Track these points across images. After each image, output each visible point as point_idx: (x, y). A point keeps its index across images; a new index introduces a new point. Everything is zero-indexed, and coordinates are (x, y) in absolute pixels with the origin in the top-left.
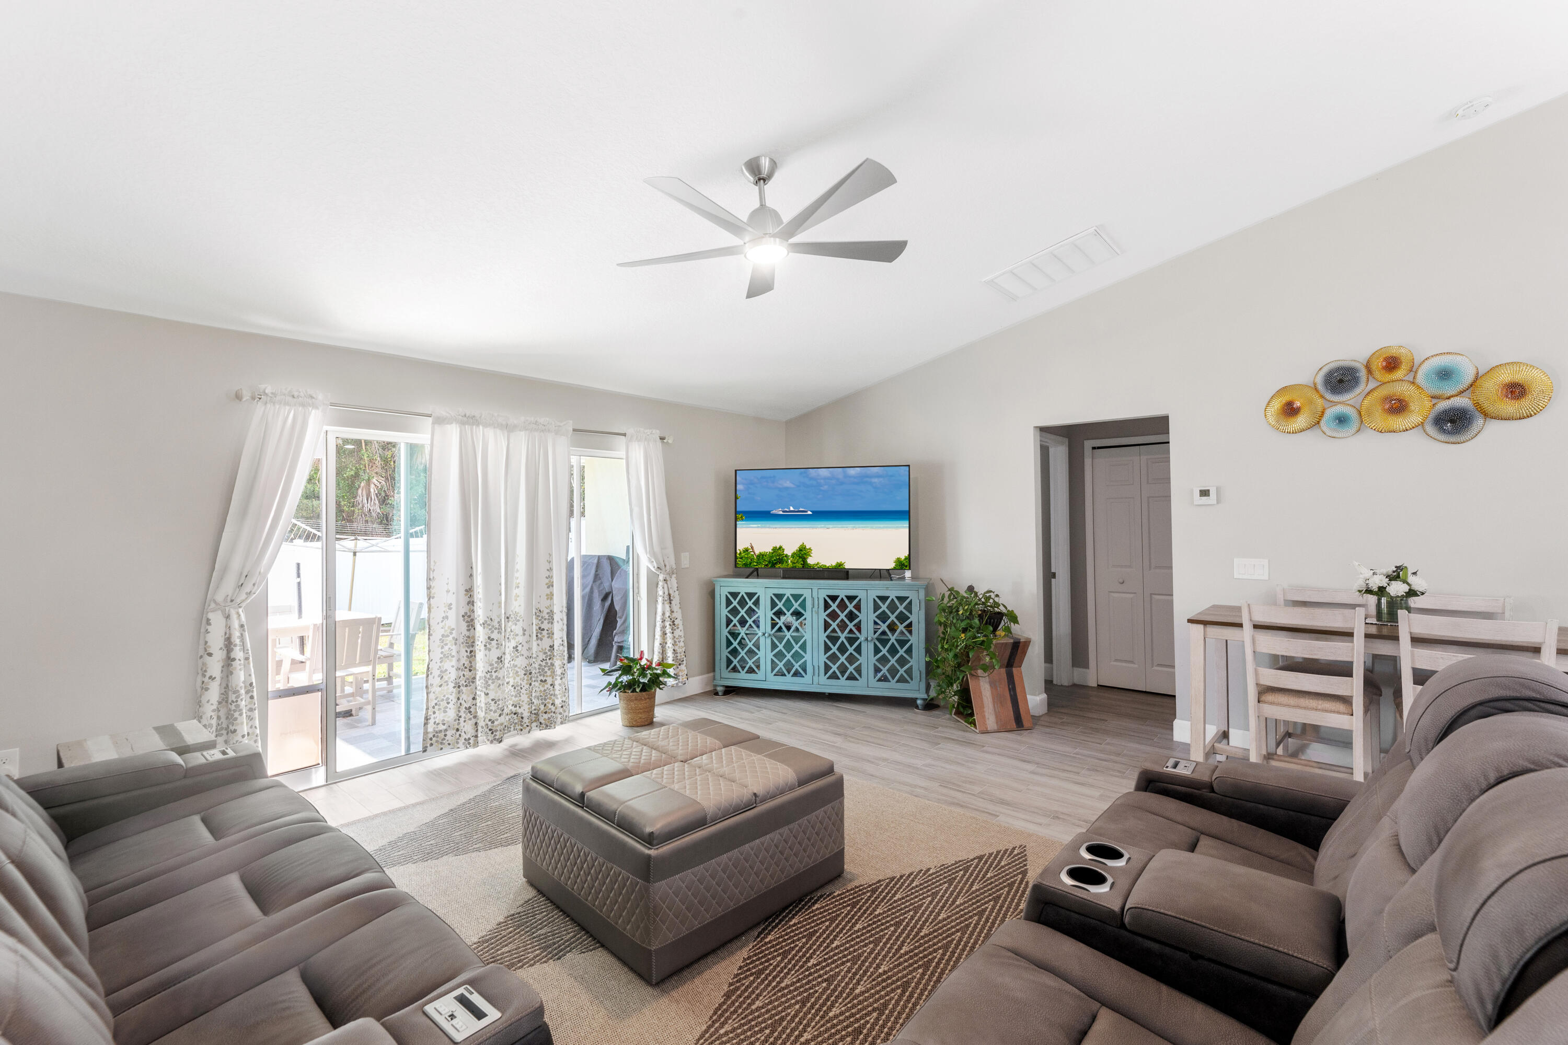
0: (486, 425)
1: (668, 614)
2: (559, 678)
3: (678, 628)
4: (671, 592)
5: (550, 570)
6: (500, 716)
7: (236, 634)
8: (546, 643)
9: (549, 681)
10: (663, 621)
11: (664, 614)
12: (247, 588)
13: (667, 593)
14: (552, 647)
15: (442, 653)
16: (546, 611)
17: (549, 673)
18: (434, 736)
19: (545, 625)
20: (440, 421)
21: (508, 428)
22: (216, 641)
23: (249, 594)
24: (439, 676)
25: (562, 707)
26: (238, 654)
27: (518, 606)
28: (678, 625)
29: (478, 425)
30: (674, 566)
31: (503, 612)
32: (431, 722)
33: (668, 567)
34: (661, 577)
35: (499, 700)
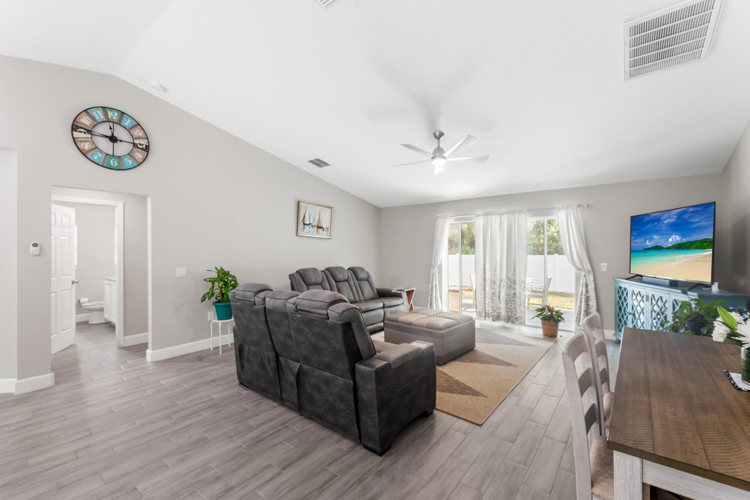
0: (492, 215)
1: (584, 292)
2: (518, 306)
3: (592, 301)
4: (588, 282)
5: (515, 265)
6: (494, 312)
7: (434, 273)
8: (512, 292)
9: (513, 306)
10: (581, 295)
11: (582, 292)
12: (436, 263)
13: (585, 282)
14: (515, 294)
15: (481, 288)
16: (513, 280)
17: (513, 303)
18: (479, 313)
19: (512, 285)
20: (478, 216)
21: (501, 214)
22: (431, 275)
23: (437, 264)
24: (480, 295)
25: (520, 317)
26: (434, 278)
27: (504, 277)
28: (592, 299)
29: (489, 215)
30: (590, 269)
31: (499, 278)
32: (478, 308)
33: (586, 270)
34: (583, 274)
35: (493, 307)
